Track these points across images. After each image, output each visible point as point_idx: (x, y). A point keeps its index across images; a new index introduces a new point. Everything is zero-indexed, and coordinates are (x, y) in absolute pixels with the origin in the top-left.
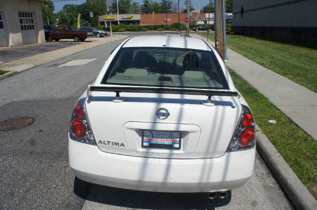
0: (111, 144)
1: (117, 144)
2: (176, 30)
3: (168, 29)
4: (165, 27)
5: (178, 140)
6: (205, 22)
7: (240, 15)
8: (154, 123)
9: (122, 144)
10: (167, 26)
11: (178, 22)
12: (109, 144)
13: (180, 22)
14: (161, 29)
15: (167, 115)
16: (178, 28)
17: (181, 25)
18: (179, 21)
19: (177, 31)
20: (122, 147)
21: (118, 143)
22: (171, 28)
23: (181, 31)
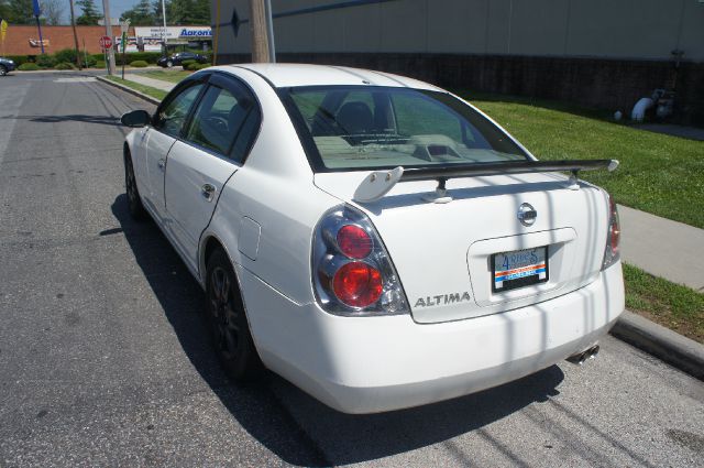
0: (442, 300)
1: (455, 297)
2: (70, 68)
3: (50, 66)
4: (40, 61)
5: (543, 263)
6: (141, 47)
7: (230, 29)
8: (519, 234)
9: (466, 296)
10: (45, 57)
11: (73, 48)
12: (438, 302)
13: (80, 49)
14: (30, 65)
15: (532, 214)
16: (75, 62)
17: (82, 54)
18: (77, 46)
19: (76, 70)
20: (465, 301)
21: (457, 296)
22: (57, 63)
23: (84, 70)
